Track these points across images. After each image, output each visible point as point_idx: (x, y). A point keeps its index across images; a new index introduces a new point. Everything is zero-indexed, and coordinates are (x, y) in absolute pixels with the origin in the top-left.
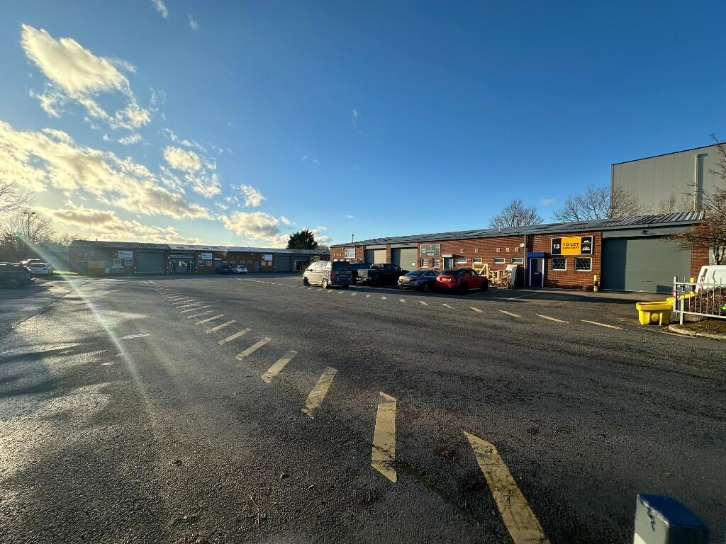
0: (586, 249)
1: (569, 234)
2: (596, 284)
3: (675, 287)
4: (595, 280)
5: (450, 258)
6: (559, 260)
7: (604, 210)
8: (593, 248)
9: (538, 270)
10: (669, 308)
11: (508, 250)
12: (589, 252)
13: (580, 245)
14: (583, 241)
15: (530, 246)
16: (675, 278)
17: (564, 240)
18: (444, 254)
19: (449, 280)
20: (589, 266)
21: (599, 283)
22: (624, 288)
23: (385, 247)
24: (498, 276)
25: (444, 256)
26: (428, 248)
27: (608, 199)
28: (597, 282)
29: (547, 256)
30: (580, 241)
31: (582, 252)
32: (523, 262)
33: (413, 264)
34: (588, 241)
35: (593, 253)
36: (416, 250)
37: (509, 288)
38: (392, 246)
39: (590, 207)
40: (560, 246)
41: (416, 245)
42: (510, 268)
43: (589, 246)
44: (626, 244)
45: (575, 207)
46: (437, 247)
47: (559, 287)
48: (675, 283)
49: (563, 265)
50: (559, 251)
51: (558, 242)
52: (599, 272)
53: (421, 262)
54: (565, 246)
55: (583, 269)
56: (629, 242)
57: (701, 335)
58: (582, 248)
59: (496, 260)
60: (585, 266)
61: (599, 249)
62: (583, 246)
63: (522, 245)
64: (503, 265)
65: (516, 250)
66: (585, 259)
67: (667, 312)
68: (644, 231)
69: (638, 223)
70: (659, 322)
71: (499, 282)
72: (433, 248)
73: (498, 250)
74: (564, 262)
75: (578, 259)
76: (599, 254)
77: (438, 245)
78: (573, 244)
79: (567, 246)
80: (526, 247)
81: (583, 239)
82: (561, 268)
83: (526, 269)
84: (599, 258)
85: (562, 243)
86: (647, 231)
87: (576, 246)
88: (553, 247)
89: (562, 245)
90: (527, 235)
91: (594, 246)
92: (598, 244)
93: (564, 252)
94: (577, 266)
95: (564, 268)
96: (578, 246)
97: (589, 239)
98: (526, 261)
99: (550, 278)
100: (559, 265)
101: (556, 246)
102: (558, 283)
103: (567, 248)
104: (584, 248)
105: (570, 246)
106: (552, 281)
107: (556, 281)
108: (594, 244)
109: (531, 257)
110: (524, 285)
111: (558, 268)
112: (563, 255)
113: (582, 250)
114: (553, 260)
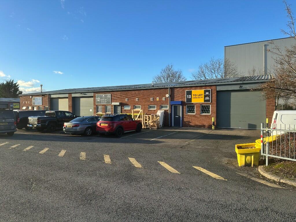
1: (196, 87)
2: (214, 124)
3: (262, 132)
4: (213, 121)
5: (118, 105)
6: (191, 106)
7: (220, 73)
8: (211, 98)
9: (178, 115)
10: (258, 151)
11: (158, 99)
12: (209, 101)
13: (203, 96)
14: (205, 93)
15: (172, 97)
16: (262, 124)
17: (194, 92)
18: (114, 102)
19: (106, 125)
20: (209, 111)
21: (215, 123)
22: (230, 126)
23: (67, 95)
24: (151, 119)
25: (114, 104)
26: (101, 98)
27: (222, 66)
28: (214, 122)
29: (183, 104)
30: (203, 93)
31: (205, 101)
32: (168, 108)
33: (91, 110)
34: (208, 93)
35: (211, 102)
36: (93, 99)
37: (158, 128)
38: (73, 95)
39: (213, 71)
40: (191, 96)
41: (92, 94)
42: (159, 113)
43: (208, 96)
44: (230, 97)
45: (204, 71)
46: (108, 97)
47: (191, 126)
48: (262, 129)
49: (193, 110)
50: (190, 100)
51: (190, 93)
52: (215, 115)
53: (96, 109)
54: (194, 96)
55: (206, 113)
56: (233, 94)
57: (284, 182)
58: (205, 98)
59: (150, 107)
60: (207, 111)
62: (205, 96)
63: (167, 96)
64: (154, 110)
65: (164, 99)
66: (207, 106)
67: (257, 154)
68: (240, 86)
69: (237, 81)
70: (251, 163)
71: (152, 124)
72: (106, 97)
73: (151, 99)
74: (194, 108)
75: (202, 106)
76: (215, 102)
77: (109, 95)
78: (199, 95)
79: (196, 97)
80: (170, 97)
81: (205, 92)
82: (192, 113)
83: (170, 113)
84: (215, 105)
85: (192, 94)
86: (242, 86)
87: (201, 96)
88: (187, 97)
89: (192, 96)
90: (170, 88)
91: (211, 96)
92: (214, 95)
93: (194, 101)
94: (202, 111)
95: (194, 113)
96: (202, 96)
97: (209, 91)
98: (170, 108)
99: (185, 120)
100: (191, 111)
101: (189, 97)
102: (190, 124)
103: (196, 98)
104: (206, 98)
105: (197, 96)
106: (186, 122)
107: (189, 122)
108: (211, 94)
109: (173, 105)
110: (169, 126)
111: (190, 113)
112: (193, 103)
113: (204, 99)
114: (187, 106)
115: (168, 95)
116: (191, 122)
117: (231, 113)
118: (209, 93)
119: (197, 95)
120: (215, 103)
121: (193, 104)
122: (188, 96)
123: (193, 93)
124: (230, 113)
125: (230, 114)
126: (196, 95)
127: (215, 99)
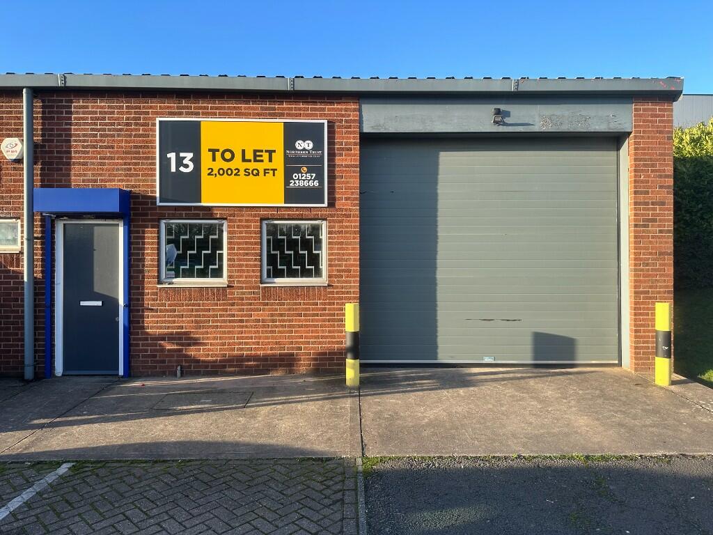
0: (305, 180)
1: (229, 101)
8: (332, 177)
13: (279, 161)
14: (289, 144)
15: (49, 157)
20: (315, 260)
22: (433, 349)
30: (278, 143)
31: (290, 195)
32: (16, 243)
34: (308, 145)
35: (332, 204)
40: (197, 160)
43: (314, 165)
44: (436, 164)
49: (211, 259)
50: (191, 184)
51: (185, 138)
52: (354, 285)
54: (219, 163)
55: (292, 274)
56: (449, 160)
60: (299, 260)
61: (349, 184)
62: (292, 165)
66: (301, 230)
68: (498, 112)
74: (218, 244)
75: (273, 231)
78: (249, 155)
79: (232, 165)
80: (34, 159)
81: (292, 133)
82: (203, 274)
83: (35, 282)
84: (355, 223)
85: (205, 145)
86: (507, 114)
87: (266, 164)
88: (165, 163)
89: (206, 157)
90: (36, 92)
91: (332, 166)
92: (349, 159)
93: (214, 194)
94: (272, 260)
95: (218, 273)
96: (271, 166)
97: (312, 132)
98: (31, 239)
99: (153, 324)
100: (195, 259)
101: (180, 162)
102: (192, 352)
103: (228, 172)
104: (295, 176)
105: (237, 163)
106: (162, 338)
107: (186, 339)
108: (332, 155)
109: (60, 216)
110: (21, 377)
111: (189, 273)
112: (209, 208)
113: (287, 183)
114: (169, 232)
115: (16, 140)
116: (196, 342)
117: (440, 275)
118: (318, 145)
119: (238, 156)
120: (356, 210)
121: (208, 212)
122: (172, 156)
123: (206, 142)
124: (435, 273)
125: (435, 279)
126: (227, 155)
127: (355, 182)
